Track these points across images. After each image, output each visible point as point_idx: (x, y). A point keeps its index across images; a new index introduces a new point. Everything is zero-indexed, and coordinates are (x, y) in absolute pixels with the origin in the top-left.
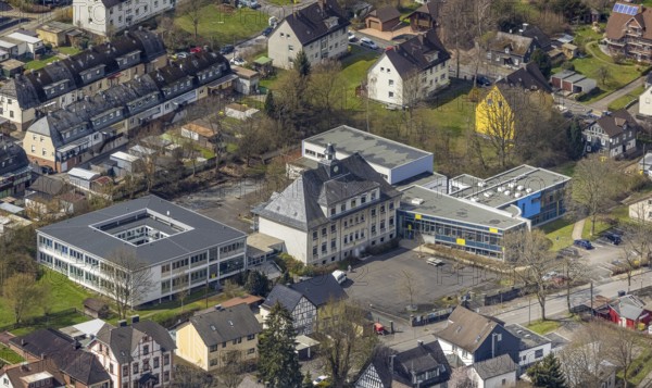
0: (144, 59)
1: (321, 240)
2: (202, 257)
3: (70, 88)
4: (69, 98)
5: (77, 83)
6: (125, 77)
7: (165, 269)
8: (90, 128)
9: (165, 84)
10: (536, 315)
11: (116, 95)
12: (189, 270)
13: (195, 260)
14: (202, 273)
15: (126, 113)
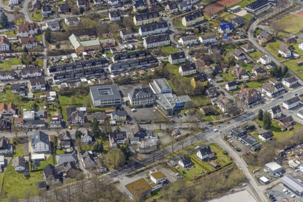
0: (146, 55)
1: (135, 102)
2: (111, 100)
3: (127, 58)
4: (126, 60)
5: (129, 57)
6: (140, 58)
7: (102, 101)
8: (121, 67)
9: (141, 62)
10: (158, 128)
11: (128, 62)
12: (107, 102)
13: (109, 100)
14: (111, 103)
15: (130, 66)
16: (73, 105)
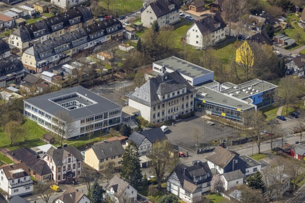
0: (82, 20)
1: (157, 111)
3: (46, 33)
4: (45, 38)
5: (50, 31)
6: (73, 29)
7: (82, 122)
8: (54, 52)
9: (91, 33)
10: (256, 151)
11: (67, 38)
12: (94, 122)
13: (97, 118)
14: (100, 124)
15: (71, 46)
16: (11, 146)
